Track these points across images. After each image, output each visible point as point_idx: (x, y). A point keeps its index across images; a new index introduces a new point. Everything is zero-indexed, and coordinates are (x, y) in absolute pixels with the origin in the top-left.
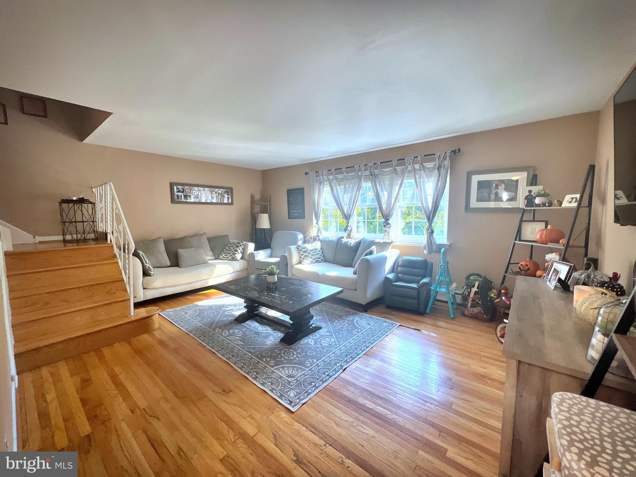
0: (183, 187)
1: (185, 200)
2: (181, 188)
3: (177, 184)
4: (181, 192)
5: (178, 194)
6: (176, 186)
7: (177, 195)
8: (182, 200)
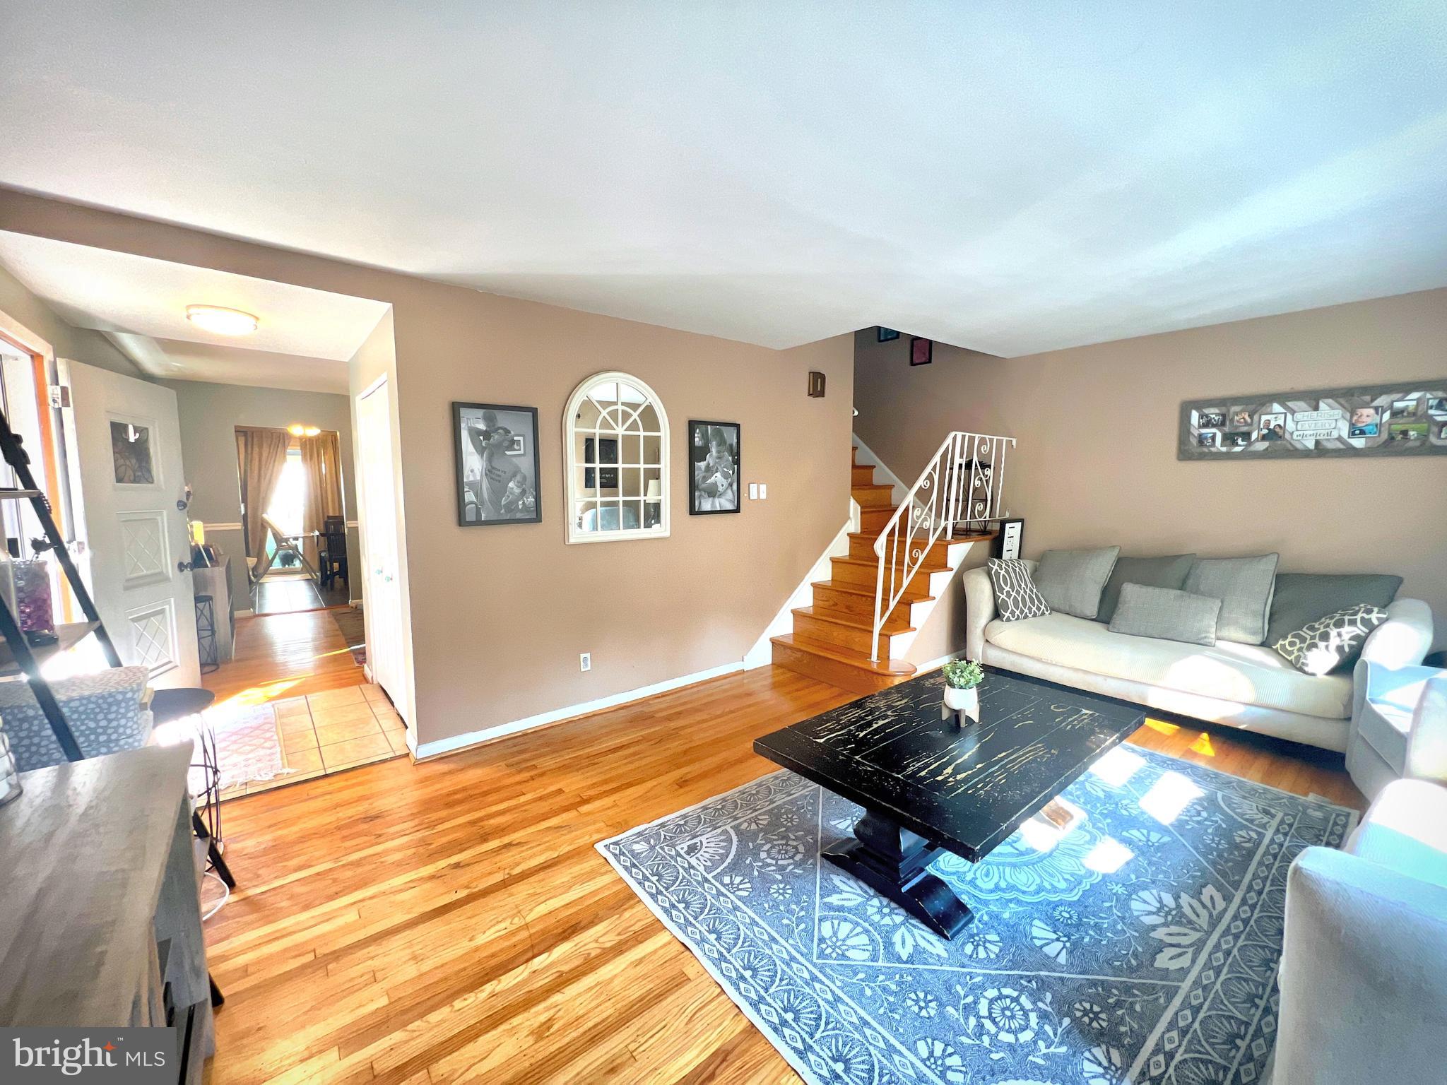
0: (1224, 410)
1: (1224, 449)
2: (1217, 414)
3: (1199, 405)
4: (1214, 426)
5: (1204, 431)
6: (1198, 409)
7: (1200, 435)
8: (1213, 449)
